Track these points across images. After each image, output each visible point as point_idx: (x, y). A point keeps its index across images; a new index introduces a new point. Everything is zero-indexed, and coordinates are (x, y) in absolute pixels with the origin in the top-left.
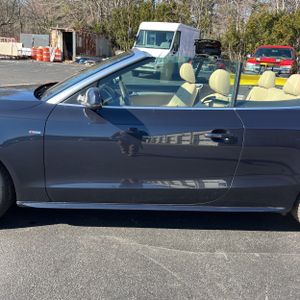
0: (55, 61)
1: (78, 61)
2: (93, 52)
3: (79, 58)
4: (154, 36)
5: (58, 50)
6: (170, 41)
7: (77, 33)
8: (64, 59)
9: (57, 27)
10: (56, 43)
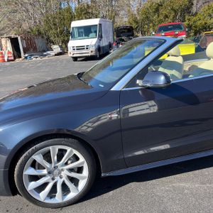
0: (9, 61)
1: (26, 58)
2: (35, 49)
3: (26, 55)
4: (83, 30)
5: (9, 53)
6: (96, 32)
7: (21, 37)
8: (15, 58)
9: (5, 36)
10: (6, 47)
